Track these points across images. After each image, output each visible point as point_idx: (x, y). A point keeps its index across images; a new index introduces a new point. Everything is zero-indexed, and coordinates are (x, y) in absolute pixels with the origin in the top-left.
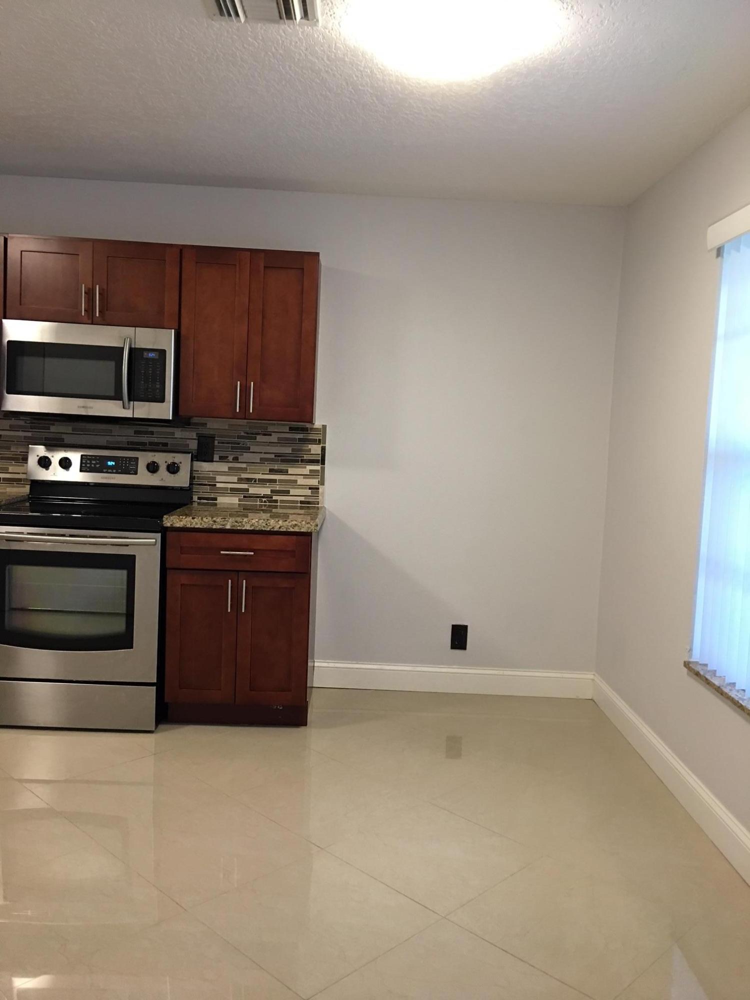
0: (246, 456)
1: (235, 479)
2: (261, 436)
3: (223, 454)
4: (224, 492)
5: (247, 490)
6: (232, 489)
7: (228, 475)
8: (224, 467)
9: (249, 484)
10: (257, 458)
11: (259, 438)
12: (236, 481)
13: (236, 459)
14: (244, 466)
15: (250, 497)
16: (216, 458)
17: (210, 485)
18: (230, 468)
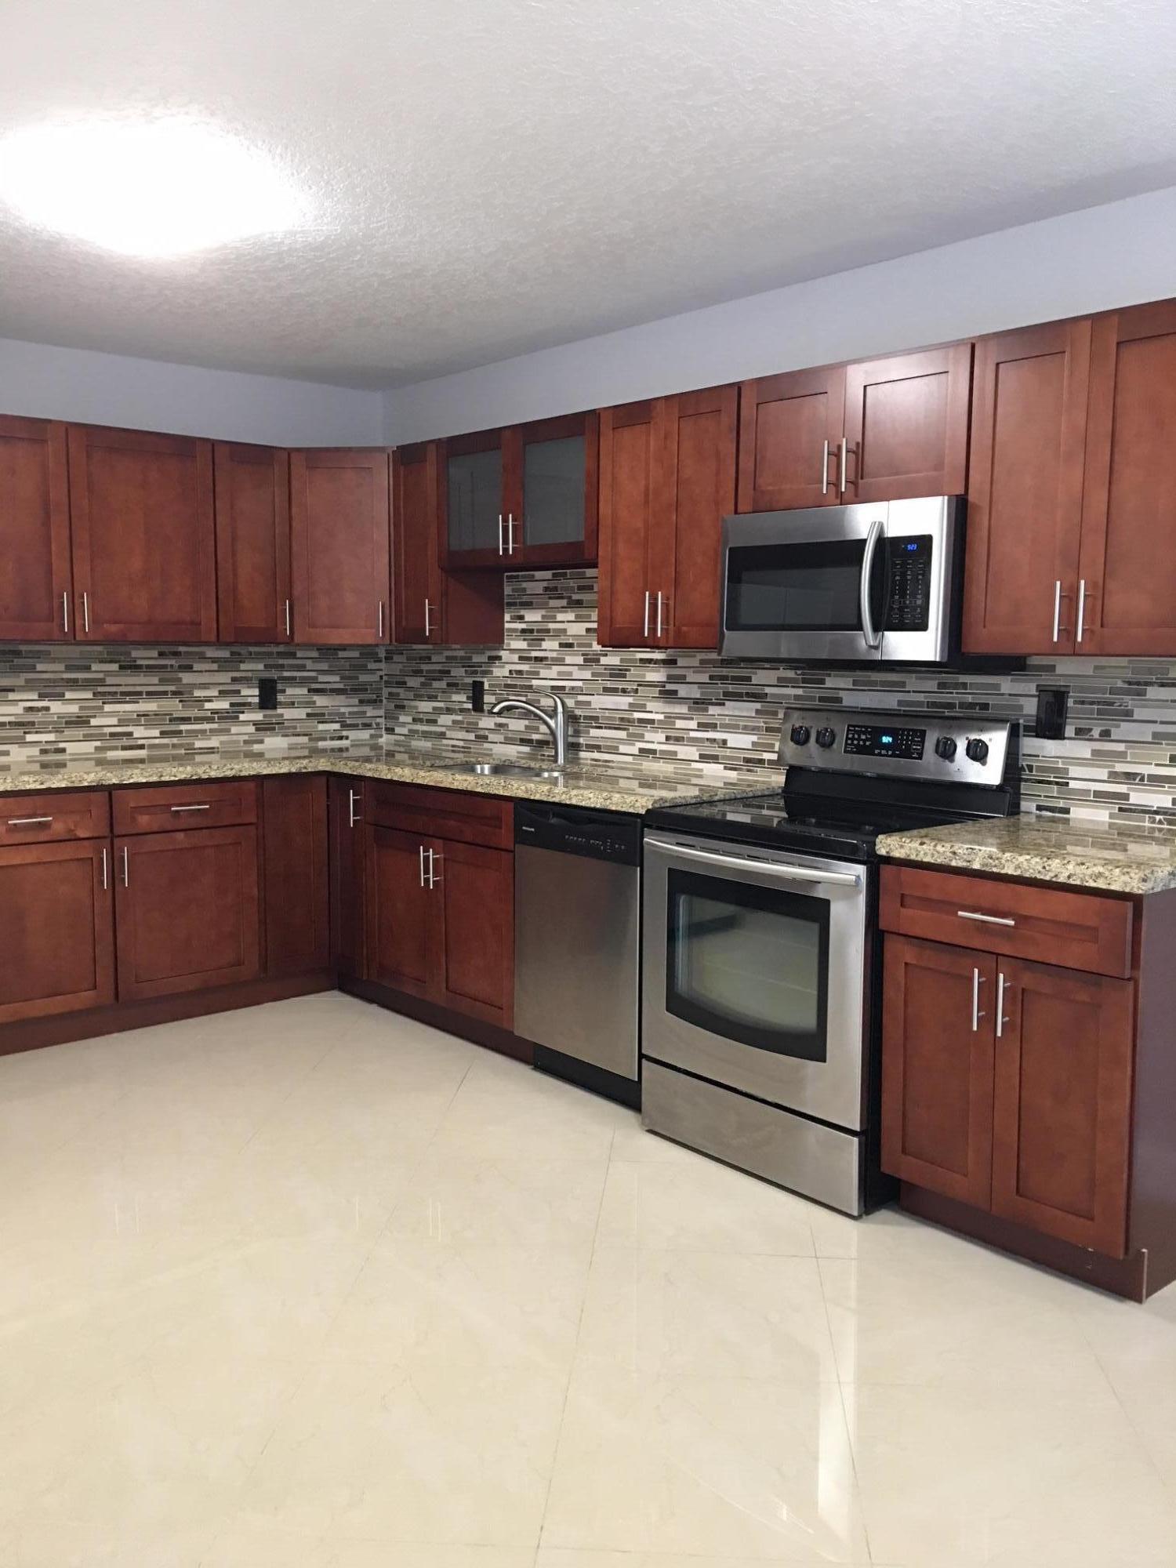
0: (1124, 730)
1: (1103, 774)
2: (1156, 688)
3: (1083, 724)
4: (1083, 797)
5: (1126, 797)
6: (1097, 794)
7: (1093, 766)
8: (1083, 749)
9: (1130, 784)
10: (1146, 732)
11: (1153, 692)
12: (1106, 778)
13: (1105, 735)
14: (1121, 747)
15: (1130, 810)
16: (1069, 731)
17: (1057, 783)
18: (1095, 753)
